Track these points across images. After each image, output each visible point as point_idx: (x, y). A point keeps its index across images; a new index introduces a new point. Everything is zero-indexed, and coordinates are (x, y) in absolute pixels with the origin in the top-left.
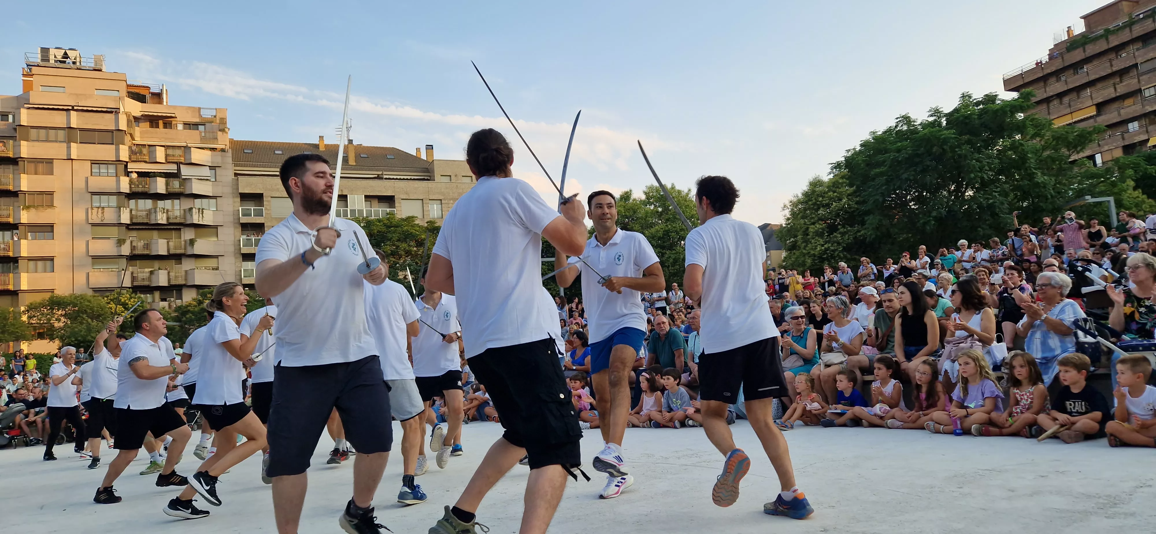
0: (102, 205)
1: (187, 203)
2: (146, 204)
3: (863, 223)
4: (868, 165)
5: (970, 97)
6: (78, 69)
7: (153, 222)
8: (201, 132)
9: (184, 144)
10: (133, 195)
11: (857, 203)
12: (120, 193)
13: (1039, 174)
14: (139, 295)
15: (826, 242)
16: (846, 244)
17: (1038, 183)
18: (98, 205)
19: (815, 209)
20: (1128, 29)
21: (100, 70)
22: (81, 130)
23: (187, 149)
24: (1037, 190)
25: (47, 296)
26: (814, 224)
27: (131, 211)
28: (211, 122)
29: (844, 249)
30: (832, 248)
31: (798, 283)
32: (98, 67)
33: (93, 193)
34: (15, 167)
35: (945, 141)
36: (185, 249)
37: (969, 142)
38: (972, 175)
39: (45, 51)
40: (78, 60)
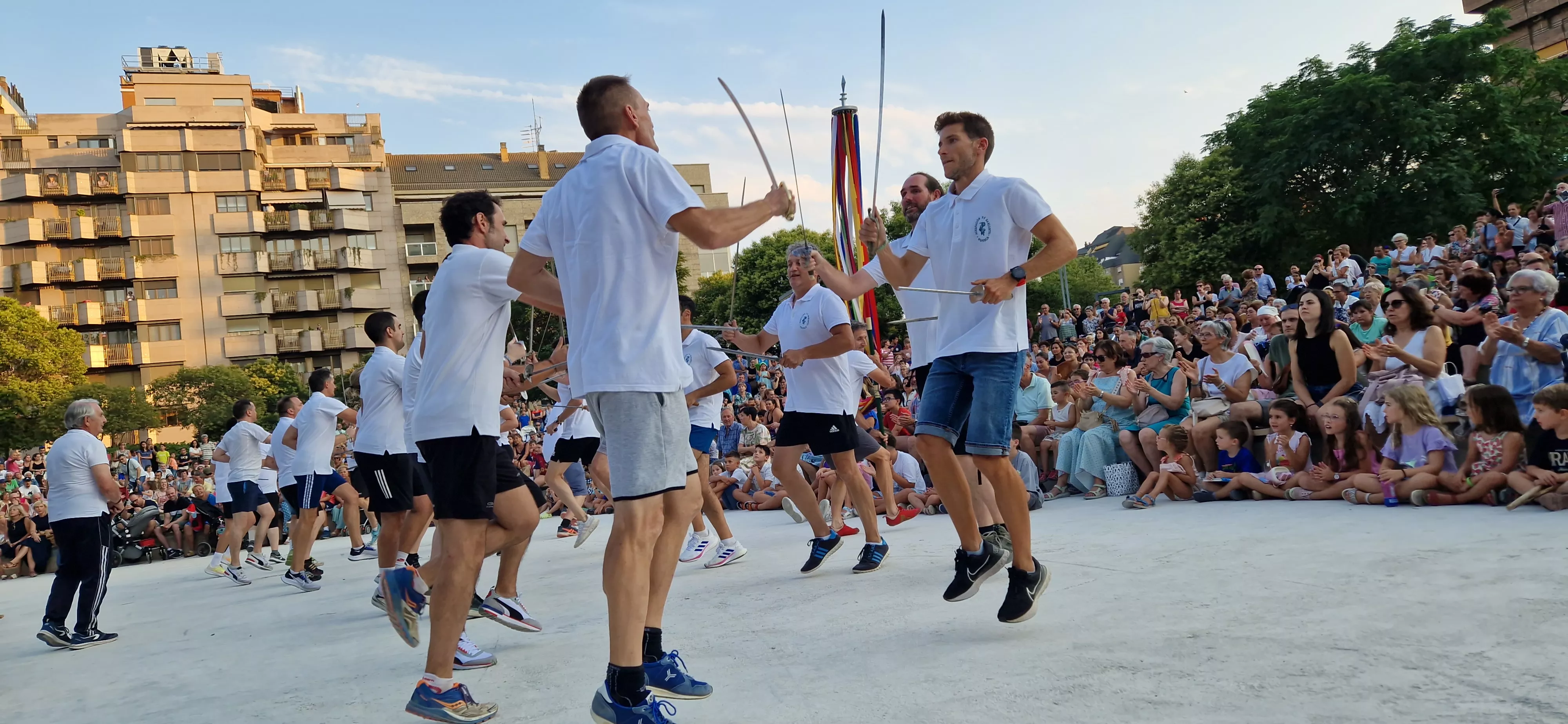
0: (234, 249)
1: (338, 242)
2: (287, 246)
3: (1255, 217)
4: (1260, 134)
5: (1411, 25)
6: (189, 73)
7: (298, 269)
8: (349, 147)
9: (329, 164)
10: (270, 235)
11: (1246, 189)
12: (253, 234)
13: (1517, 131)
14: (287, 364)
15: (1201, 248)
16: (1230, 249)
17: (1516, 144)
18: (228, 250)
19: (1183, 202)
21: (217, 73)
22: (200, 153)
23: (333, 170)
24: (1515, 155)
25: (175, 370)
26: (1182, 222)
27: (269, 255)
28: (361, 133)
29: (1228, 256)
30: (1210, 255)
31: (1162, 306)
32: (214, 69)
33: (222, 235)
34: (123, 206)
35: (1374, 91)
36: (340, 302)
37: (1409, 91)
38: (1416, 139)
39: (146, 52)
40: (188, 61)
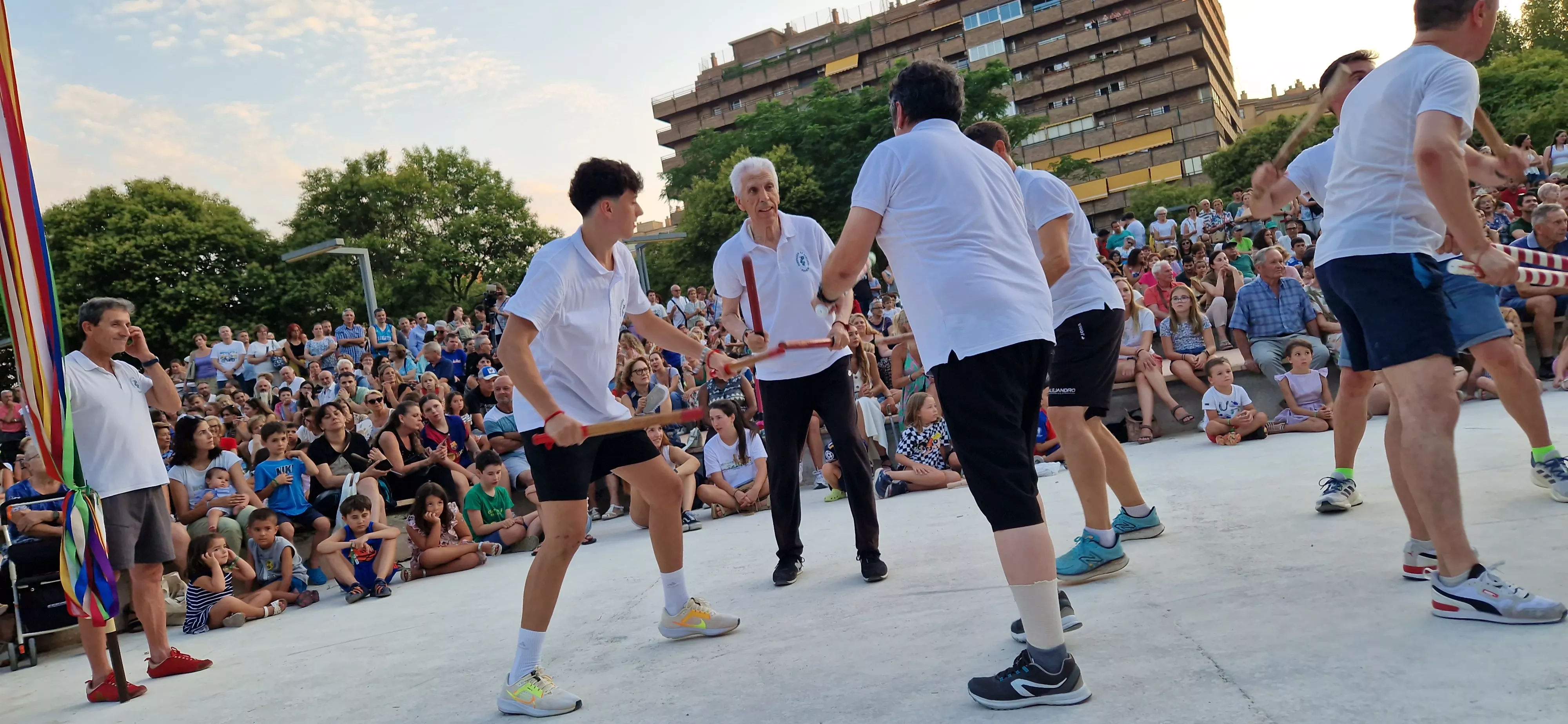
20: (786, 65)
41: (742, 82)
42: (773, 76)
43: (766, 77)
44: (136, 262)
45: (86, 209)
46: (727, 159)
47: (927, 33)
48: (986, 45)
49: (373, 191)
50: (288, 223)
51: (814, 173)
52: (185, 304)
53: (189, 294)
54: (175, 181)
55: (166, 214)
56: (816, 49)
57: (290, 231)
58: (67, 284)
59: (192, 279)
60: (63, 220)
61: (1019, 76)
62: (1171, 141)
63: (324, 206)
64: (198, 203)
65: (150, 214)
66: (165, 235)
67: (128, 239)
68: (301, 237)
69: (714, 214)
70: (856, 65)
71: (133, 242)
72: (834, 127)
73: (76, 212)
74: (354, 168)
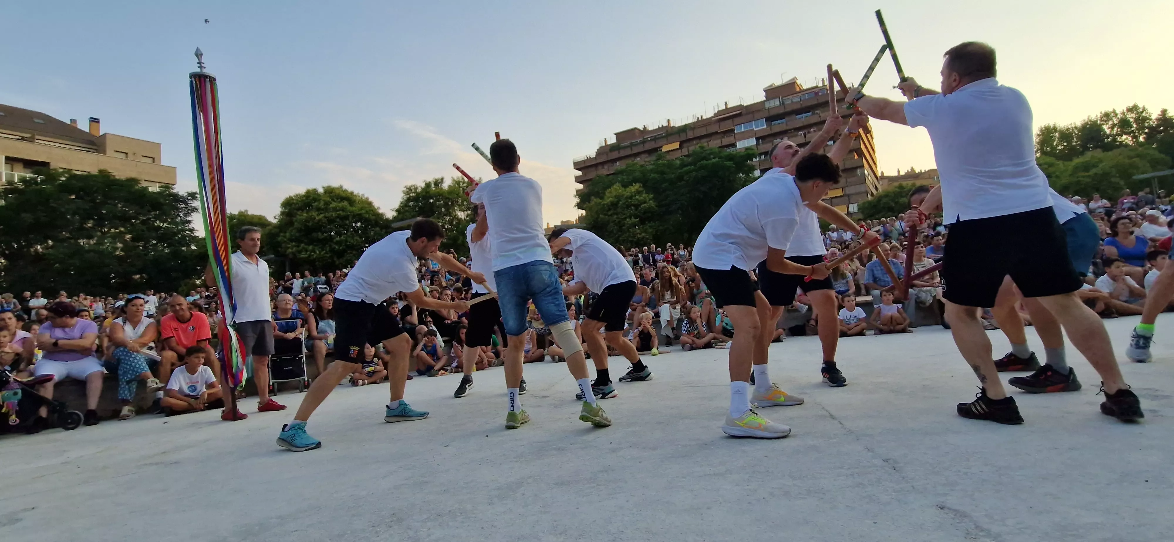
20: (642, 145)
41: (619, 153)
42: (635, 150)
43: (632, 150)
44: (324, 225)
45: (304, 198)
46: (610, 190)
47: (716, 133)
48: (746, 141)
49: (436, 196)
50: (395, 210)
51: (654, 198)
52: (344, 246)
53: (346, 241)
54: (345, 187)
55: (340, 202)
56: (658, 138)
57: (395, 214)
58: (292, 233)
59: (349, 234)
60: (293, 203)
61: (763, 157)
62: (842, 195)
63: (412, 203)
64: (355, 198)
65: (333, 203)
66: (338, 212)
67: (322, 214)
68: (400, 216)
69: (601, 216)
70: (678, 147)
71: (323, 215)
72: (665, 176)
73: (299, 199)
74: (428, 185)
